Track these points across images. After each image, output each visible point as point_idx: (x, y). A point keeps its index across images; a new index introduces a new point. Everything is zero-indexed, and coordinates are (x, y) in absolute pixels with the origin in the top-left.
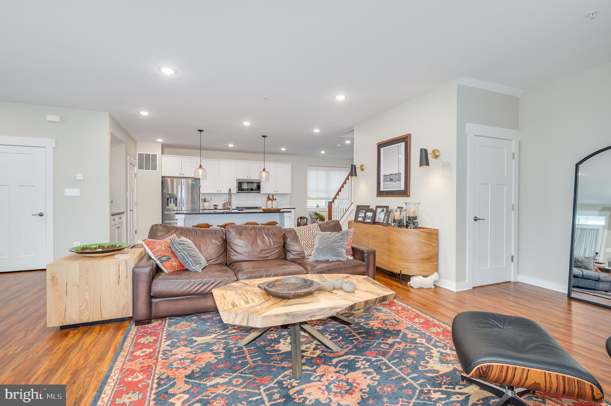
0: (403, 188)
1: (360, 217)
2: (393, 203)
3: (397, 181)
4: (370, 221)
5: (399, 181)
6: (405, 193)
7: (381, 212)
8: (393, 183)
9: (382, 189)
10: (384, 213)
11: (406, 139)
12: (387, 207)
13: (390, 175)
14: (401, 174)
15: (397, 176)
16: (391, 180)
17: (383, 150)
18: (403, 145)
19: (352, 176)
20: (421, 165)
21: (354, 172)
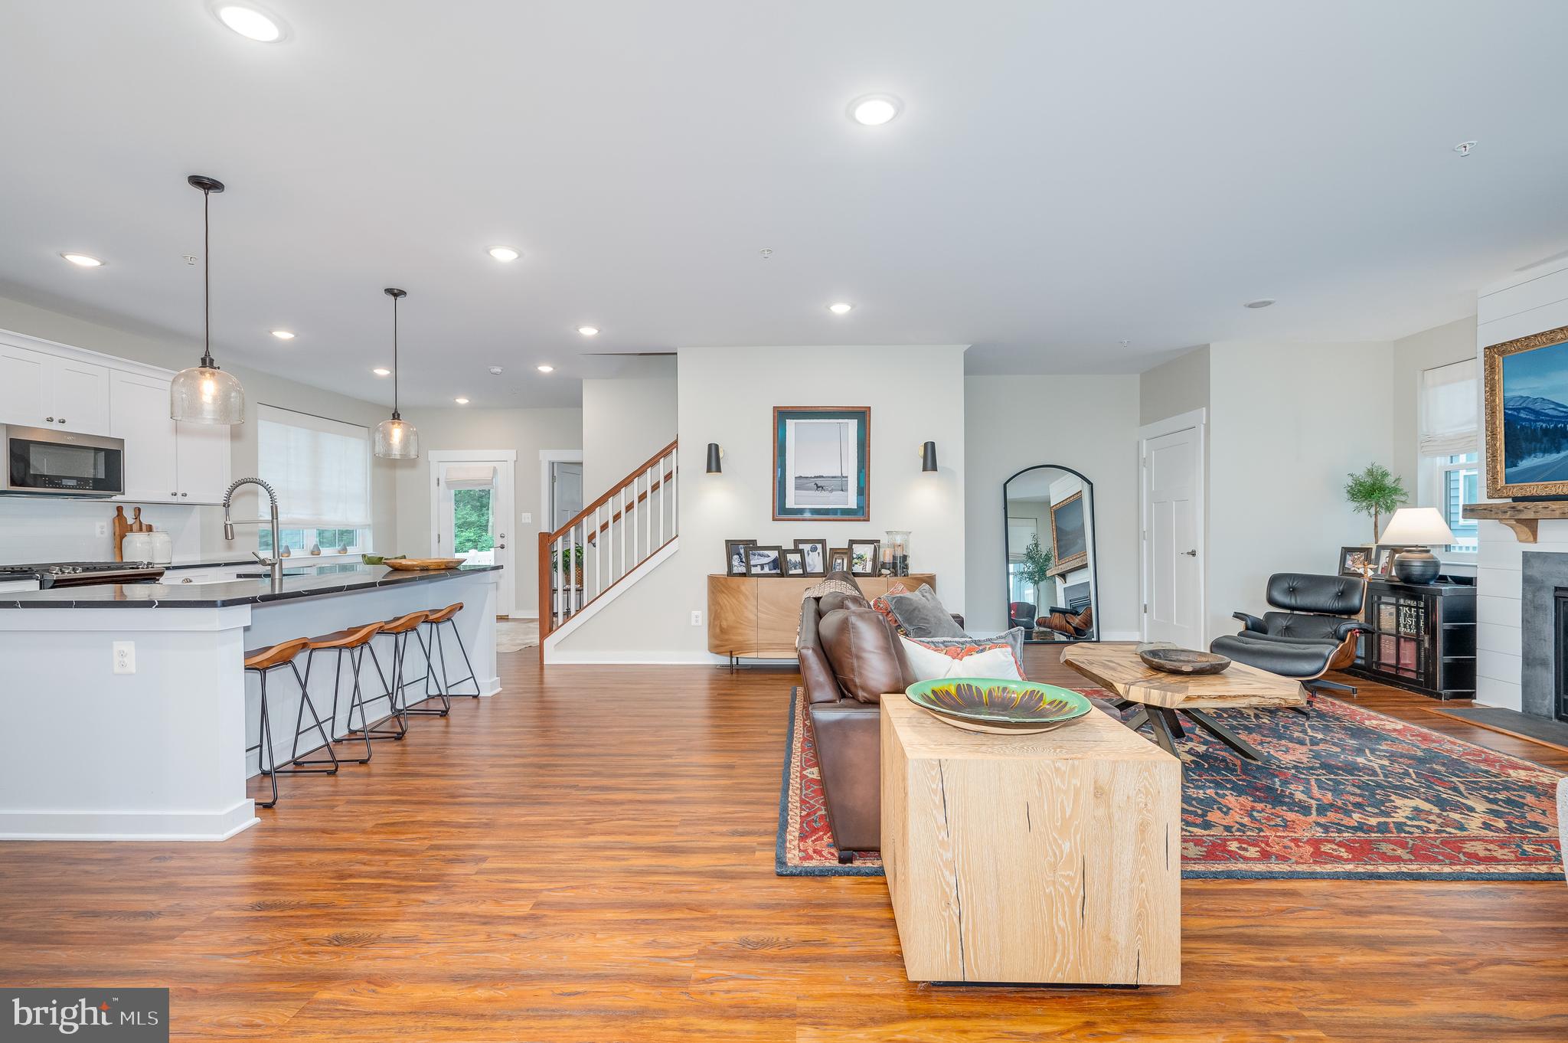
0: (852, 502)
1: (756, 566)
2: (837, 534)
3: (838, 490)
4: (800, 571)
5: (842, 490)
6: (861, 513)
7: (810, 552)
9: (790, 504)
10: (818, 553)
11: (862, 415)
12: (823, 542)
13: (815, 477)
14: (847, 477)
15: (838, 482)
16: (818, 487)
17: (791, 424)
18: (853, 424)
19: (709, 470)
20: (925, 469)
21: (714, 461)
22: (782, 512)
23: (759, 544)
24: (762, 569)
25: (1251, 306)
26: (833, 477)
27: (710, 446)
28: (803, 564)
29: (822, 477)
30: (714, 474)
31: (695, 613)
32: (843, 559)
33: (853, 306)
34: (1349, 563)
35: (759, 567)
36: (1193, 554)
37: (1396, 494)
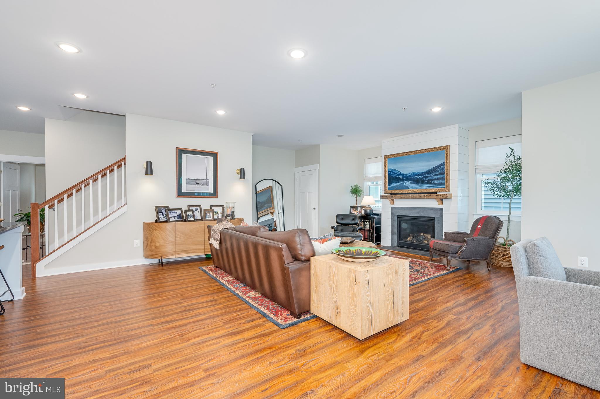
0: (211, 191)
1: (172, 217)
2: (206, 203)
3: (205, 185)
4: (193, 219)
5: (207, 185)
6: (214, 194)
7: (195, 211)
8: (199, 186)
10: (198, 211)
11: (215, 155)
12: (200, 206)
13: (195, 179)
14: (209, 180)
15: (205, 182)
16: (196, 183)
17: (184, 156)
18: (211, 159)
19: (147, 173)
20: (241, 178)
21: (149, 169)
22: (181, 194)
23: (170, 208)
24: (175, 218)
25: (339, 136)
26: (203, 180)
27: (147, 162)
28: (194, 216)
29: (198, 179)
30: (149, 176)
31: (136, 241)
32: (210, 214)
33: (226, 112)
34: (352, 211)
35: (173, 218)
36: (315, 209)
37: (361, 192)
